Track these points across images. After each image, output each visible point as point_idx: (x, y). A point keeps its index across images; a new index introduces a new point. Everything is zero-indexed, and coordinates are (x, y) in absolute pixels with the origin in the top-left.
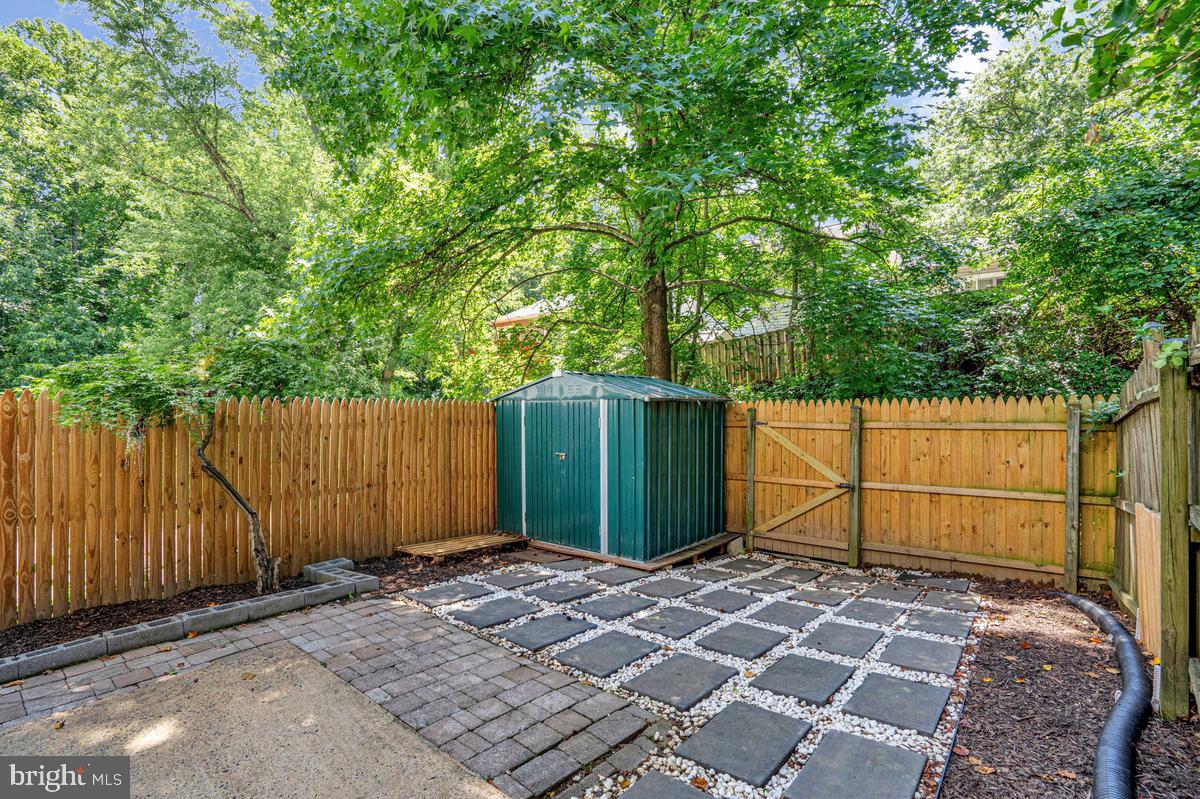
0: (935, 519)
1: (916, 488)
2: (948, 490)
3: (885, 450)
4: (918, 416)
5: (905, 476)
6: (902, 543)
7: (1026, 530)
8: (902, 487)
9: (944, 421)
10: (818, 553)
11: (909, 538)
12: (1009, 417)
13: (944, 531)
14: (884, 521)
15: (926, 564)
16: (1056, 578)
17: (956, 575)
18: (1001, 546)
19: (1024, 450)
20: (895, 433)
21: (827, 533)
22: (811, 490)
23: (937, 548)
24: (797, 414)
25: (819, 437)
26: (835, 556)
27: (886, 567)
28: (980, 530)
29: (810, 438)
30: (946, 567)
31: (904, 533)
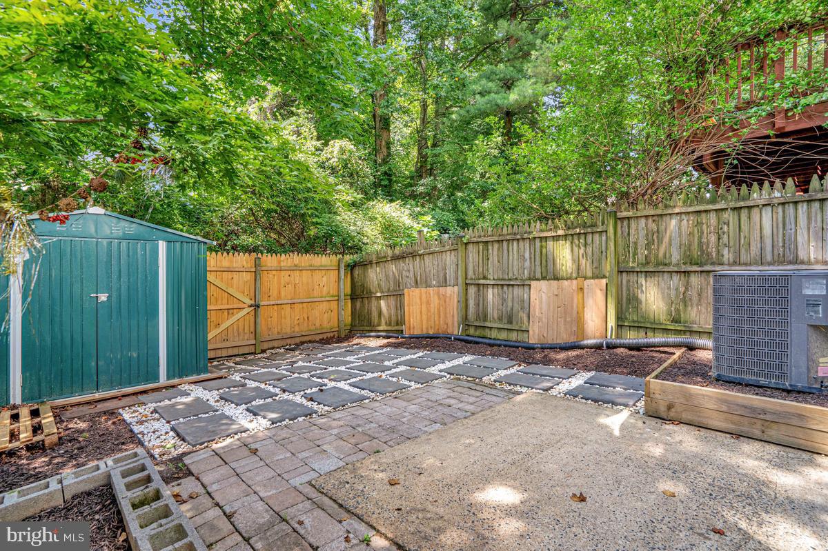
0: (293, 317)
1: (286, 302)
2: (299, 301)
3: (271, 282)
4: (285, 264)
5: (279, 297)
6: (278, 333)
7: (326, 315)
8: (279, 302)
9: (296, 266)
10: (236, 351)
11: (281, 329)
12: (319, 264)
13: (296, 322)
14: (269, 323)
15: (289, 341)
16: (336, 333)
17: (302, 343)
18: (318, 324)
19: (324, 279)
20: (274, 272)
21: (241, 338)
22: (231, 311)
23: (294, 332)
24: (221, 261)
25: (235, 276)
26: (247, 350)
27: (273, 348)
28: (310, 319)
29: (230, 277)
30: (298, 340)
31: (279, 328)
